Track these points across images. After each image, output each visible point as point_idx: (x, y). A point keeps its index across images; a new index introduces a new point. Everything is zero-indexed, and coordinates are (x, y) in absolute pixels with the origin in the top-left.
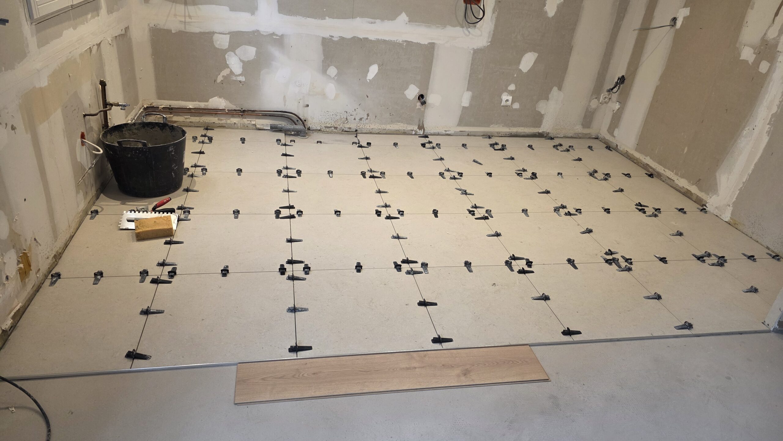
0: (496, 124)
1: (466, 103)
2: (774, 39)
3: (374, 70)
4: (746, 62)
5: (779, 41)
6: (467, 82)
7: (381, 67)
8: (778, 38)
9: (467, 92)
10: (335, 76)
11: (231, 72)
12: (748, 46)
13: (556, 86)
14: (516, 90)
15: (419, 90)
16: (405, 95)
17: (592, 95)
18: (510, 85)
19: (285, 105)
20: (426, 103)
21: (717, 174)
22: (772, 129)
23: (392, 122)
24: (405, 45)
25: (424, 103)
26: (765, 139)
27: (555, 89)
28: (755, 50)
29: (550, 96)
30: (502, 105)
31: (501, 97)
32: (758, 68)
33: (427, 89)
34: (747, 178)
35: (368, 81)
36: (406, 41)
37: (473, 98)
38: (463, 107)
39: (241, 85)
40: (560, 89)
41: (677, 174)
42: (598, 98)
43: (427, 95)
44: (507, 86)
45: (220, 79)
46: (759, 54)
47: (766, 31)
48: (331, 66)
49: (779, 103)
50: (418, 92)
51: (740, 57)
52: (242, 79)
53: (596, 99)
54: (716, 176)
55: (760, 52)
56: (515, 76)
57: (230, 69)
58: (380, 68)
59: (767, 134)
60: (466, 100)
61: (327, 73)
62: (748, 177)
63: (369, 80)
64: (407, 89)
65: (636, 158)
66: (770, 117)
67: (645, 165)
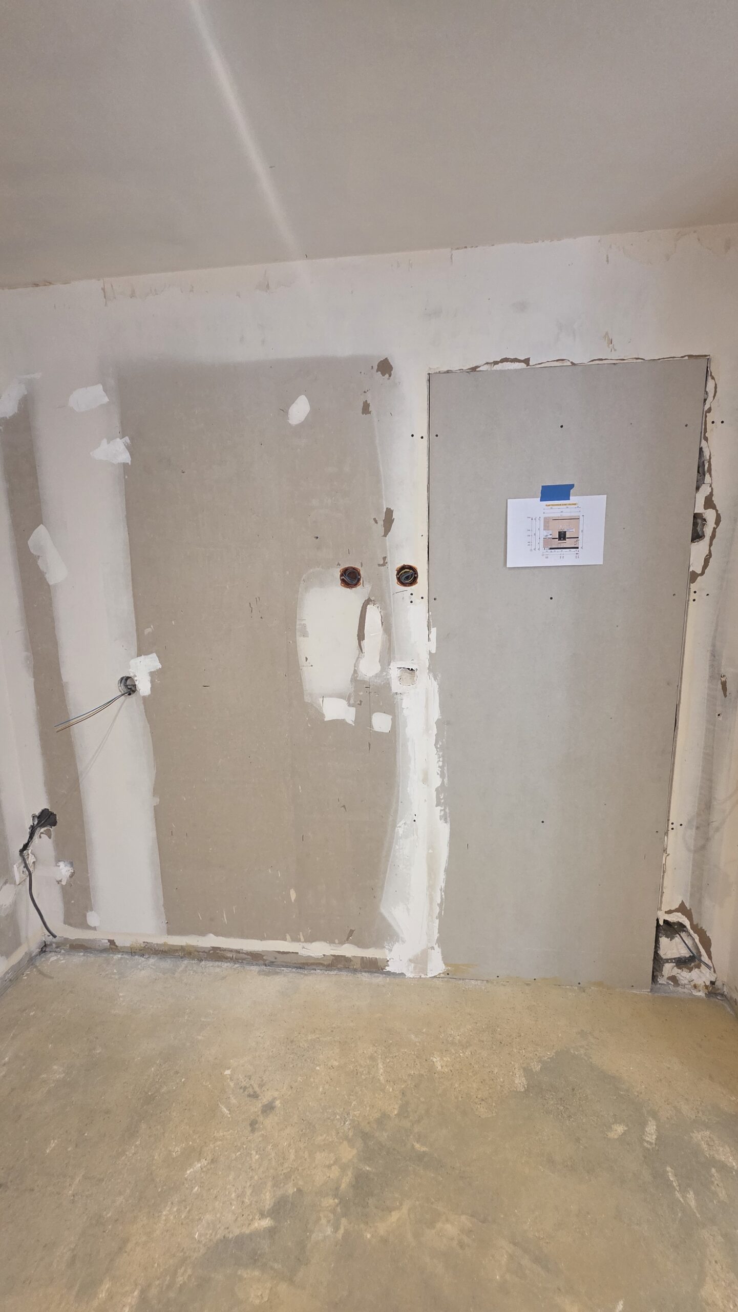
2: (376, 676)
4: (339, 724)
5: (388, 677)
8: (385, 674)
12: (331, 696)
21: (383, 910)
22: (447, 810)
26: (444, 829)
28: (349, 700)
32: (371, 726)
34: (442, 896)
41: (295, 939)
46: (360, 704)
47: (355, 667)
49: (440, 769)
51: (325, 718)
54: (381, 914)
55: (361, 701)
59: (443, 820)
62: (443, 894)
65: (178, 948)
66: (434, 794)
67: (209, 951)
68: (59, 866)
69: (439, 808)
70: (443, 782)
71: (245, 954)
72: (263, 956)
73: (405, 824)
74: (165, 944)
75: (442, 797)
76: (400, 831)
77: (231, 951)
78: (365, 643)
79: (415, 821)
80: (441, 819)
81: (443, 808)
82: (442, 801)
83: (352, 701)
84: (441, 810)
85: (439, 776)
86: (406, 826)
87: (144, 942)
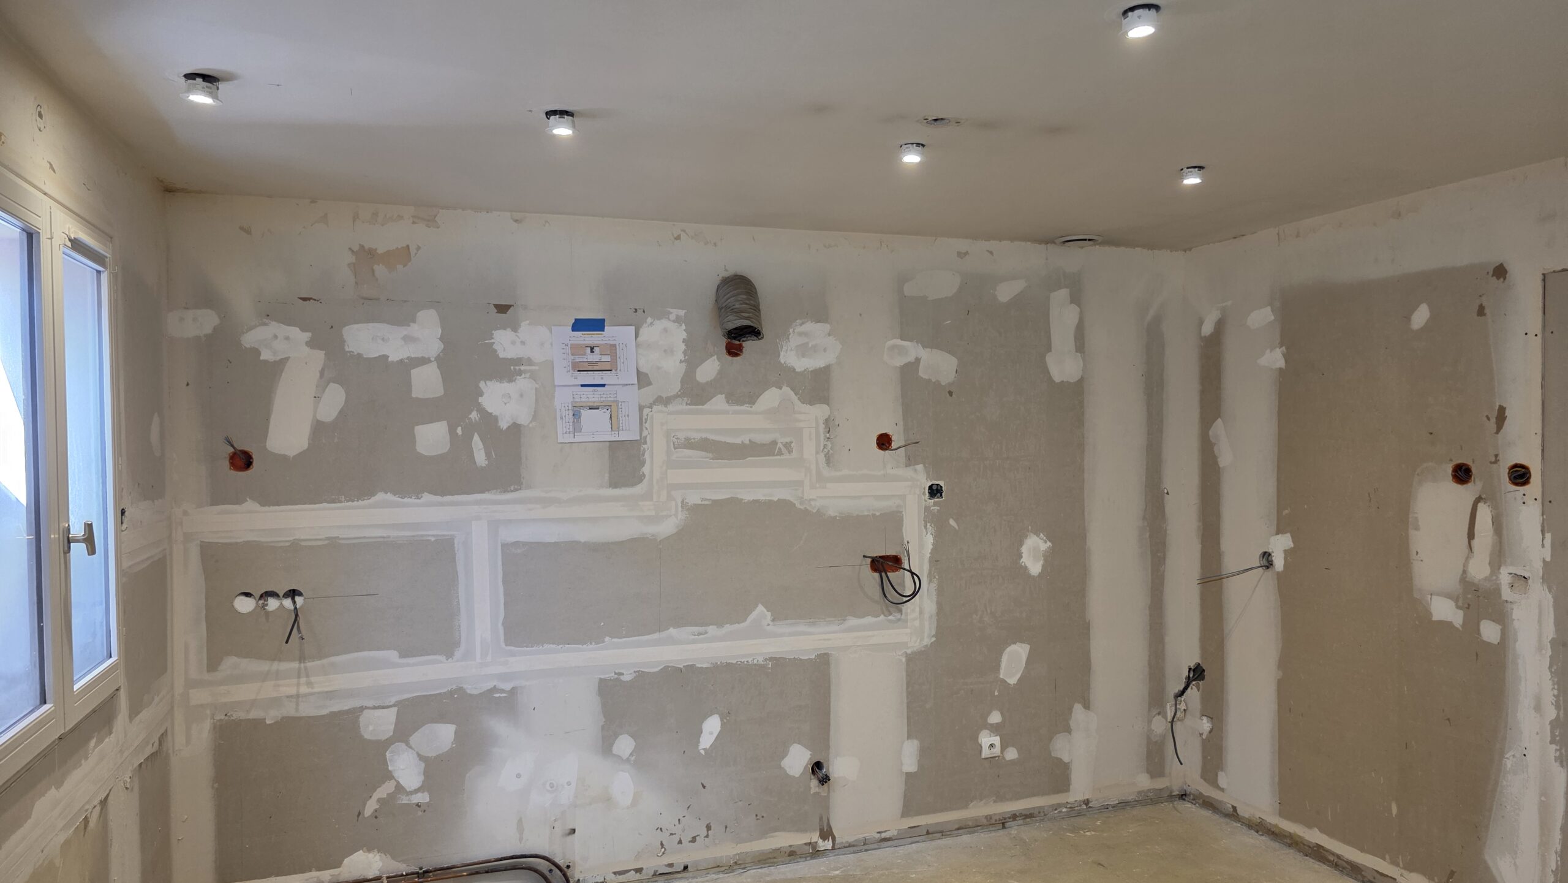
0: (981, 800)
1: (910, 764)
2: (1486, 579)
3: (712, 726)
4: (1447, 625)
5: (1498, 582)
6: (906, 721)
7: (727, 719)
8: (1494, 578)
9: (910, 741)
10: (631, 754)
11: (399, 788)
12: (1438, 595)
13: (1079, 703)
14: (1004, 721)
15: (810, 753)
16: (783, 768)
17: (1149, 710)
18: (989, 713)
19: (521, 840)
20: (829, 780)
22: (1563, 751)
23: (764, 834)
24: (770, 666)
25: (825, 780)
26: (1560, 774)
27: (1078, 708)
28: (1456, 601)
29: (1072, 724)
30: (983, 757)
31: (978, 740)
32: (1479, 633)
33: (828, 747)
35: (703, 752)
36: (771, 659)
37: (924, 753)
38: (906, 773)
39: (420, 813)
40: (1087, 706)
42: (1162, 713)
43: (829, 761)
44: (985, 717)
45: (371, 807)
46: (1468, 608)
47: (1464, 566)
48: (621, 734)
49: (1555, 699)
50: (810, 759)
51: (1432, 617)
52: (423, 798)
53: (1160, 716)
54: (1485, 861)
55: (1469, 605)
56: (996, 694)
57: (395, 780)
58: (725, 721)
59: (1558, 763)
60: (909, 759)
61: (614, 752)
63: (704, 749)
64: (786, 755)
65: (1287, 834)
66: (1548, 728)
67: (1314, 847)
68: (1202, 720)
69: (1554, 747)
70: (1558, 715)
71: (1345, 861)
72: (1362, 871)
73: (1514, 756)
74: (1276, 826)
75: (1557, 734)
76: (1509, 763)
77: (1333, 854)
78: (1475, 543)
79: (1525, 755)
80: (1556, 761)
81: (1558, 748)
82: (1558, 738)
83: (1460, 604)
84: (1556, 750)
85: (1553, 707)
86: (1515, 760)
87: (1260, 818)
